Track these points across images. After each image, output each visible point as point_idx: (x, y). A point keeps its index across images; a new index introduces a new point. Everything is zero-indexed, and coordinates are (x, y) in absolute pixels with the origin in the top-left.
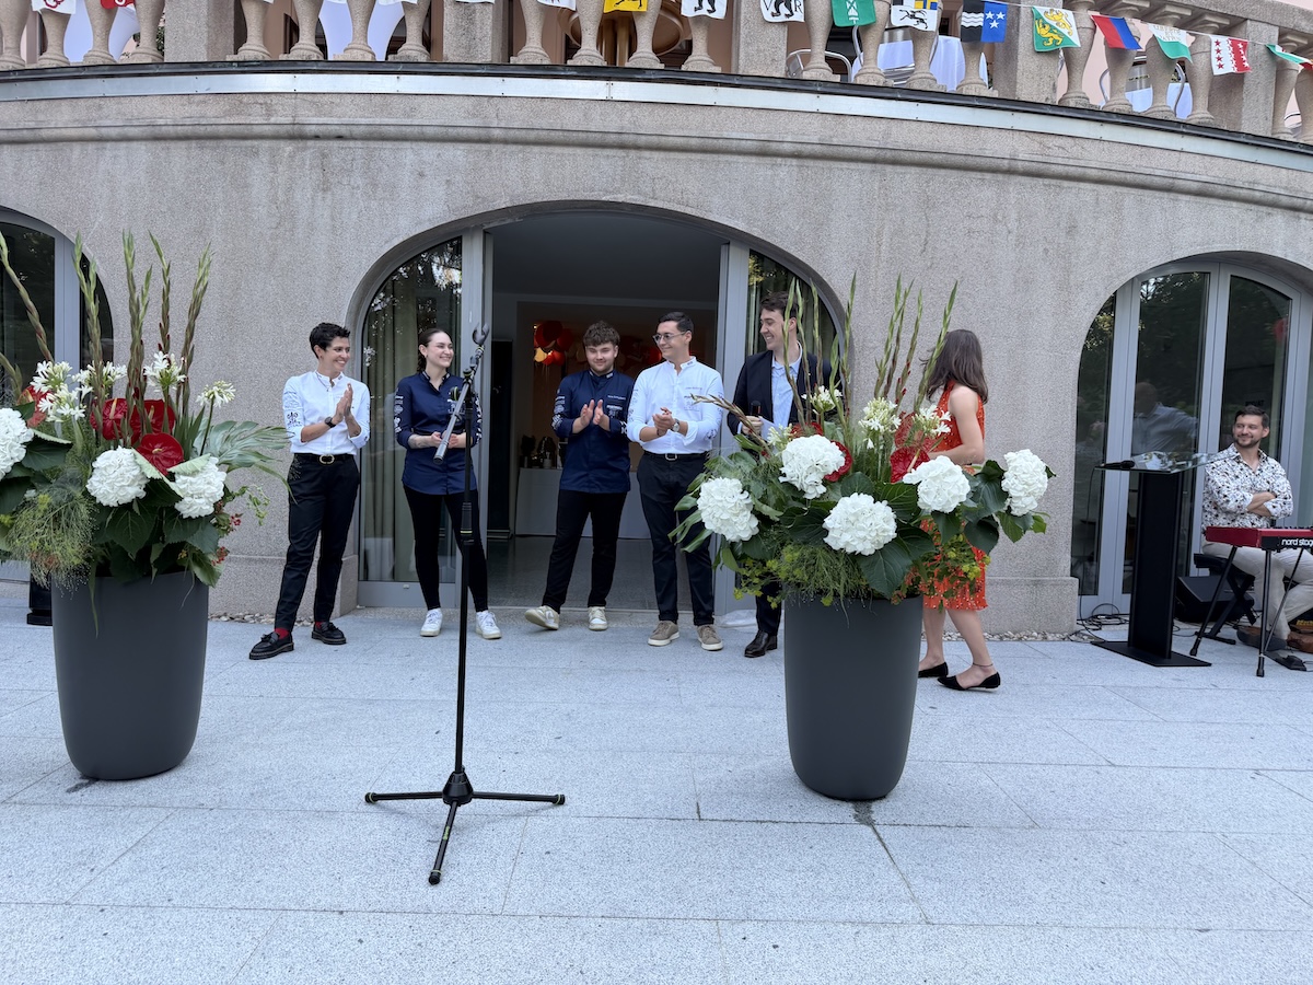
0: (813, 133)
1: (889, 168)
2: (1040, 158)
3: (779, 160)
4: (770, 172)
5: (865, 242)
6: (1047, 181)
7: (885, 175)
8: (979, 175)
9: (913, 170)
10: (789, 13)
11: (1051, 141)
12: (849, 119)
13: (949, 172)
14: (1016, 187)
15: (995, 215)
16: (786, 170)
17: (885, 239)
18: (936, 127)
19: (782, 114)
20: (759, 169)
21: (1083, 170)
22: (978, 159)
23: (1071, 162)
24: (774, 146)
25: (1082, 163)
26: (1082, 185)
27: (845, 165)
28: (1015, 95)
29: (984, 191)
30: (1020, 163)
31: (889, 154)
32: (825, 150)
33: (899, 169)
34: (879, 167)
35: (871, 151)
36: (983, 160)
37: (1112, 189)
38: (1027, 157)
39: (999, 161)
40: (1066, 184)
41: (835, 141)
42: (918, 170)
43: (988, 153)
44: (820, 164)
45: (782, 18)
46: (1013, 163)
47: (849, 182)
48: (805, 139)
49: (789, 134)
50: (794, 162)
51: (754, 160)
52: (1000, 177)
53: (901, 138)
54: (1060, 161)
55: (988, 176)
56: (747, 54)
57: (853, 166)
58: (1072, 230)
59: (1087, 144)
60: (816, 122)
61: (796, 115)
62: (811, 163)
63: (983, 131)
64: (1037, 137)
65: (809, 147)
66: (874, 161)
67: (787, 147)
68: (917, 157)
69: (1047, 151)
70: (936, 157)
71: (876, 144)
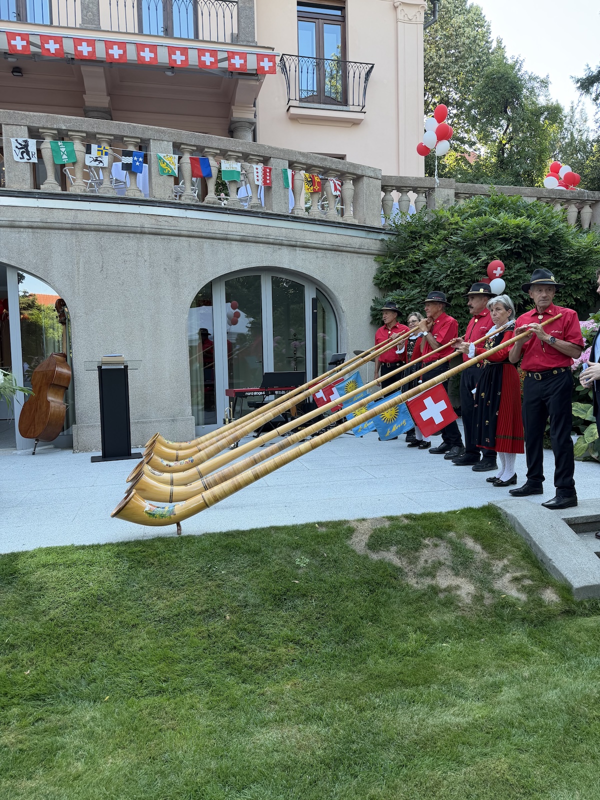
1: (80, 232)
2: (156, 227)
3: (22, 230)
4: (18, 235)
7: (78, 236)
10: (28, 158)
11: (160, 219)
14: (146, 240)
15: (137, 253)
24: (17, 223)
26: (181, 238)
28: (152, 195)
30: (146, 229)
31: (78, 226)
32: (45, 225)
33: (85, 233)
35: (68, 225)
36: (127, 228)
37: (197, 240)
38: (149, 226)
39: (135, 228)
40: (172, 238)
42: (95, 233)
43: (129, 225)
44: (44, 231)
45: (25, 160)
48: (33, 220)
50: (30, 230)
59: (179, 220)
60: (38, 212)
61: (27, 209)
63: (125, 214)
64: (153, 217)
68: (93, 227)
71: (70, 222)
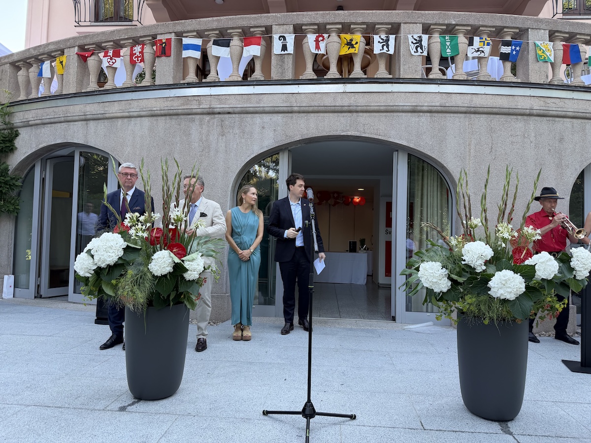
0: (437, 102)
1: (472, 116)
2: (544, 108)
3: (421, 114)
4: (417, 119)
5: (463, 148)
6: (548, 118)
7: (471, 118)
8: (515, 117)
9: (484, 116)
10: (422, 51)
11: (549, 100)
12: (453, 95)
13: (501, 116)
14: (533, 122)
15: (524, 135)
16: (425, 119)
17: (472, 147)
18: (494, 97)
19: (422, 94)
20: (413, 118)
21: (565, 113)
22: (515, 110)
23: (559, 109)
24: (419, 108)
25: (565, 110)
26: (565, 119)
27: (452, 115)
28: (528, 81)
29: (518, 124)
30: (535, 111)
31: (472, 110)
32: (443, 109)
33: (477, 116)
34: (468, 115)
35: (464, 108)
36: (517, 110)
37: (580, 121)
38: (538, 108)
39: (525, 110)
40: (557, 119)
41: (447, 105)
42: (486, 116)
43: (519, 107)
44: (440, 115)
45: (419, 53)
46: (532, 111)
47: (454, 123)
48: (433, 104)
49: (425, 102)
50: (429, 114)
51: (410, 114)
52: (525, 117)
53: (478, 102)
54: (554, 109)
55: (519, 117)
56: (404, 69)
57: (456, 115)
58: (561, 140)
59: (566, 101)
60: (438, 97)
61: (429, 94)
62: (436, 115)
63: (516, 97)
64: (542, 99)
65: (435, 108)
66: (465, 113)
67: (425, 108)
68: (486, 110)
69: (548, 105)
70: (494, 110)
71: (466, 105)
